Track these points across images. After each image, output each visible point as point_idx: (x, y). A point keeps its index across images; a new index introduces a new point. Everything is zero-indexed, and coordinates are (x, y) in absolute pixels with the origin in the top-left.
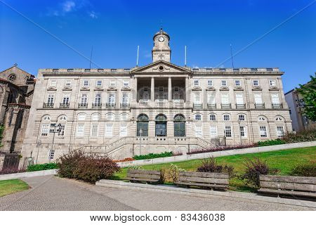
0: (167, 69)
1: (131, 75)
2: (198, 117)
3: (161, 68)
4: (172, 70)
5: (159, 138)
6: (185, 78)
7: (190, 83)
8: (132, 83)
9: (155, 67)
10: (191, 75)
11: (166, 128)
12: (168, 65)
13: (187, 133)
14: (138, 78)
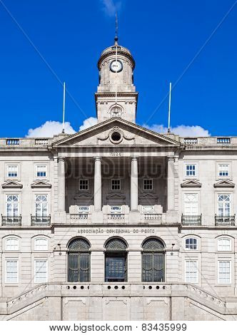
0: (128, 138)
1: (51, 152)
2: (191, 243)
3: (116, 137)
4: (141, 141)
5: (113, 285)
6: (166, 159)
7: (178, 169)
8: (55, 171)
9: (103, 135)
10: (181, 151)
11: (125, 265)
12: (131, 130)
13: (167, 275)
14: (66, 160)
